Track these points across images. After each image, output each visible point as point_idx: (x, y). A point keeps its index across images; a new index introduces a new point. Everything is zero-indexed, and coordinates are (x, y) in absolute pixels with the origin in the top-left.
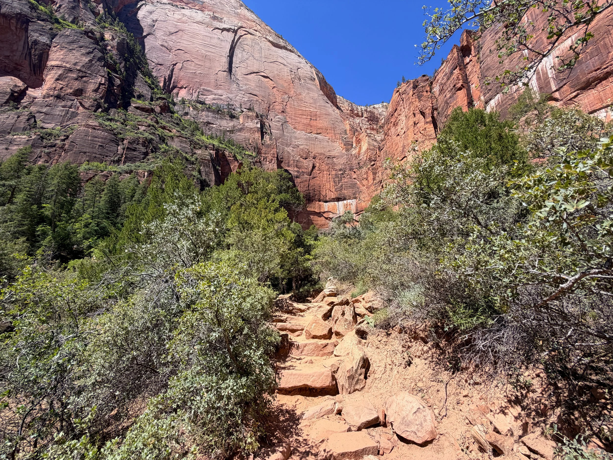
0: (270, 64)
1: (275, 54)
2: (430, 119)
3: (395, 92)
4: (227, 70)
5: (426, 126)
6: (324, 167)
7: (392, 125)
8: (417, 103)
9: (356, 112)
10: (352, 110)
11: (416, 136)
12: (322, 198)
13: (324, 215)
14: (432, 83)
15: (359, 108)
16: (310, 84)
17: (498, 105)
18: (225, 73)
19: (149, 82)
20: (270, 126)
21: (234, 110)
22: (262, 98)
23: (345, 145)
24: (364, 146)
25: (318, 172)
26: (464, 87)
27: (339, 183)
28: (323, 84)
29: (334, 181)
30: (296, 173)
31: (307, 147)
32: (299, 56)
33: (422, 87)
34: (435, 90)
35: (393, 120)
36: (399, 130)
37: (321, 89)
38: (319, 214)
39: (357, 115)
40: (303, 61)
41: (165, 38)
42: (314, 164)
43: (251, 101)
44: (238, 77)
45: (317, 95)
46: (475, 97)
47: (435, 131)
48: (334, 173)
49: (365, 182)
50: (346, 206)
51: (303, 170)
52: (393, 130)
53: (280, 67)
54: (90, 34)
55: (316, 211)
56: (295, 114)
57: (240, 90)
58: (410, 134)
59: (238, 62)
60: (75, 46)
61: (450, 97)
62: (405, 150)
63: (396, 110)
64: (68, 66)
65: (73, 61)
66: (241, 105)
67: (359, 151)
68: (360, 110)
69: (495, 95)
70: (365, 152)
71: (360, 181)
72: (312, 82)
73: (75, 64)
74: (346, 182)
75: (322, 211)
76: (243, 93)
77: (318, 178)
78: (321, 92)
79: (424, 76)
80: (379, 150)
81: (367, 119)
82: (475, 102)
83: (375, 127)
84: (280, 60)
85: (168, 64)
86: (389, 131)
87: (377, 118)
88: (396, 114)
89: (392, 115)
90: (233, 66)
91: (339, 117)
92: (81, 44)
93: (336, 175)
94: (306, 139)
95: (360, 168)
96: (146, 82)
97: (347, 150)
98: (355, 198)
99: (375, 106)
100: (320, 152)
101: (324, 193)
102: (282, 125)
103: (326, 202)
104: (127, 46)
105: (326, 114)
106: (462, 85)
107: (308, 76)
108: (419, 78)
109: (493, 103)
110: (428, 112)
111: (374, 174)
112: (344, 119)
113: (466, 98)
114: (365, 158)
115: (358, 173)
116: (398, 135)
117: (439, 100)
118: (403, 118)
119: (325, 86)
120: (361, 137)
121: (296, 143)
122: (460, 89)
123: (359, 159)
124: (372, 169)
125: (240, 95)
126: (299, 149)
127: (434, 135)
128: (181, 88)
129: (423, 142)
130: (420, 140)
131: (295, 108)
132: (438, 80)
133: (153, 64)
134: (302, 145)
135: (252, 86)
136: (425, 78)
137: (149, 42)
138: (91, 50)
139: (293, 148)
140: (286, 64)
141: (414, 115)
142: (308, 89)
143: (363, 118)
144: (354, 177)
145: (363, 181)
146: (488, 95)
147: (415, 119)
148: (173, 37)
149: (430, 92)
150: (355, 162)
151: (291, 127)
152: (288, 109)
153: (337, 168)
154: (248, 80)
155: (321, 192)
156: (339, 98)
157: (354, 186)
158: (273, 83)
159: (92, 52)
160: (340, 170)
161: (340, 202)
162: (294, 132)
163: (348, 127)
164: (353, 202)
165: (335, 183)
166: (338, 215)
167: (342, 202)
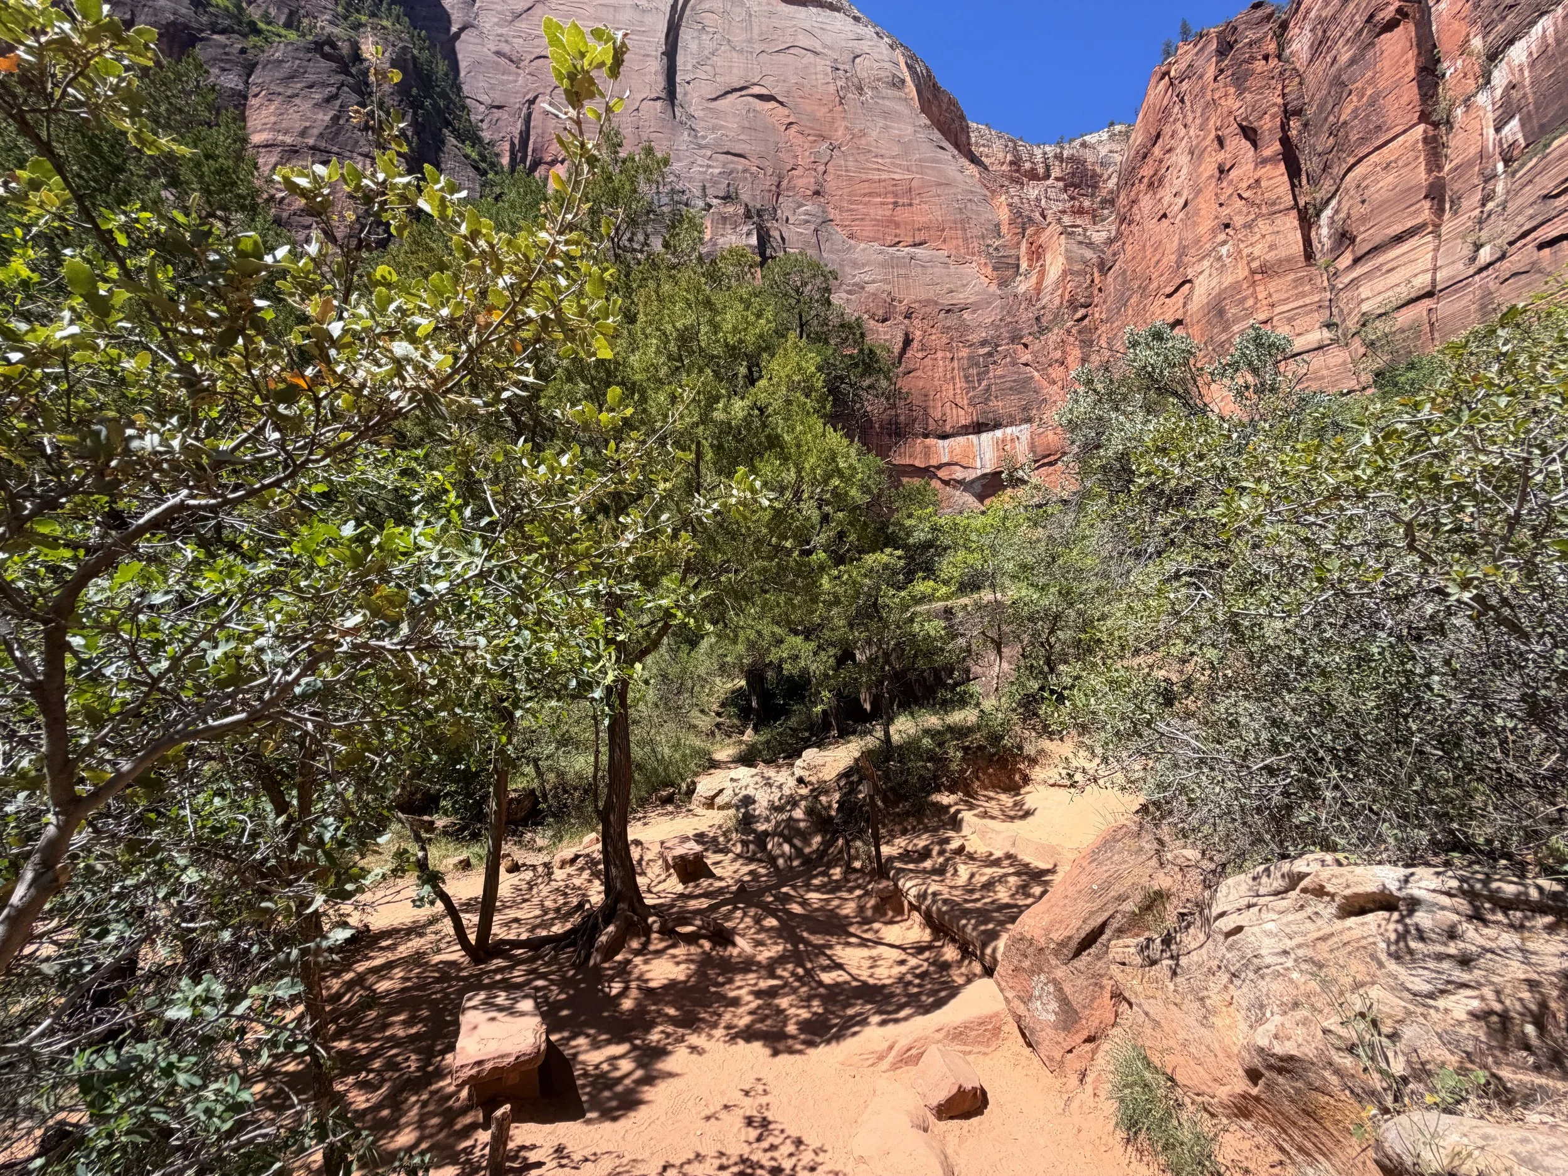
0: (775, 57)
1: (789, 23)
2: (1277, 146)
3: (1154, 80)
4: (663, 95)
5: (1261, 172)
6: (937, 339)
7: (1143, 187)
8: (1232, 103)
9: (1028, 165)
10: (1016, 163)
11: (1225, 211)
12: (932, 426)
13: (940, 474)
14: (1284, 26)
15: (1038, 152)
16: (891, 101)
17: (1543, 56)
18: (659, 103)
19: (474, 155)
20: (783, 239)
21: (687, 205)
22: (757, 162)
23: (995, 269)
24: (1055, 265)
25: (920, 355)
26: (1405, 15)
27: (980, 381)
28: (927, 95)
29: (966, 377)
31: (888, 287)
32: (856, 19)
33: (1250, 44)
34: (1295, 46)
35: (1146, 171)
36: (1165, 202)
37: (923, 111)
38: (927, 472)
39: (1033, 175)
40: (869, 31)
41: (504, 31)
42: (907, 335)
43: (731, 172)
44: (691, 110)
45: (910, 130)
46: (1446, 43)
47: (1293, 186)
48: (964, 352)
49: (1056, 372)
50: (1001, 444)
52: (1146, 202)
53: (804, 61)
54: (327, 48)
55: (917, 463)
56: (850, 194)
57: (701, 147)
58: (1203, 206)
59: (689, 67)
60: (299, 85)
61: (1353, 61)
62: (1185, 260)
63: (1158, 136)
64: (289, 140)
65: (298, 126)
66: (704, 188)
67: (1040, 282)
68: (1039, 158)
69: (1533, 23)
70: (1057, 283)
71: (1044, 372)
72: (897, 93)
73: (303, 133)
74: (1000, 377)
75: (934, 462)
76: (709, 153)
77: (919, 373)
78: (924, 120)
79: (1256, 6)
80: (1100, 271)
81: (1061, 184)
82: (1445, 65)
83: (1087, 203)
84: (804, 41)
85: (517, 101)
86: (1135, 209)
87: (1094, 175)
88: (1157, 151)
89: (1145, 157)
90: (678, 80)
91: (978, 188)
92: (311, 78)
93: (970, 358)
94: (884, 264)
95: (1043, 331)
96: (466, 156)
97: (1003, 283)
98: (1029, 420)
99: (1087, 138)
100: (923, 297)
101: (937, 414)
102: (816, 230)
103: (944, 437)
104: (415, 65)
105: (939, 184)
106: (1399, 10)
107: (882, 74)
108: (1241, 15)
109: (1518, 53)
110: (1268, 125)
111: (1087, 344)
112: (993, 192)
113: (1411, 54)
114: (1057, 302)
115: (1036, 346)
116: (1165, 216)
117: (1310, 79)
118: (1180, 158)
119: (935, 96)
120: (1043, 238)
121: (857, 279)
122: (1390, 26)
123: (1038, 306)
124: (1080, 332)
125: (700, 161)
126: (864, 295)
127: (1288, 200)
128: (553, 163)
129: (1248, 226)
130: (1238, 221)
131: (851, 179)
132: (1308, 11)
133: (482, 108)
134: (873, 282)
135: (730, 129)
136: (1259, 13)
137: (467, 50)
138: (334, 90)
139: (849, 292)
140: (819, 49)
141: (1220, 141)
142: (886, 114)
143: (1050, 182)
144: (1023, 360)
145: (1050, 370)
146: (1500, 27)
147: (1221, 156)
148: (522, 25)
149: (1279, 57)
150: (1026, 316)
151: (840, 234)
152: (831, 184)
153: (974, 337)
154: (717, 113)
155: (931, 411)
156: (977, 130)
157: (1023, 385)
158: (787, 112)
159: (335, 97)
160: (983, 343)
161: (984, 436)
162: (849, 249)
163: (1004, 215)
164: (1023, 432)
165: (968, 382)
166: (979, 473)
167: (991, 434)
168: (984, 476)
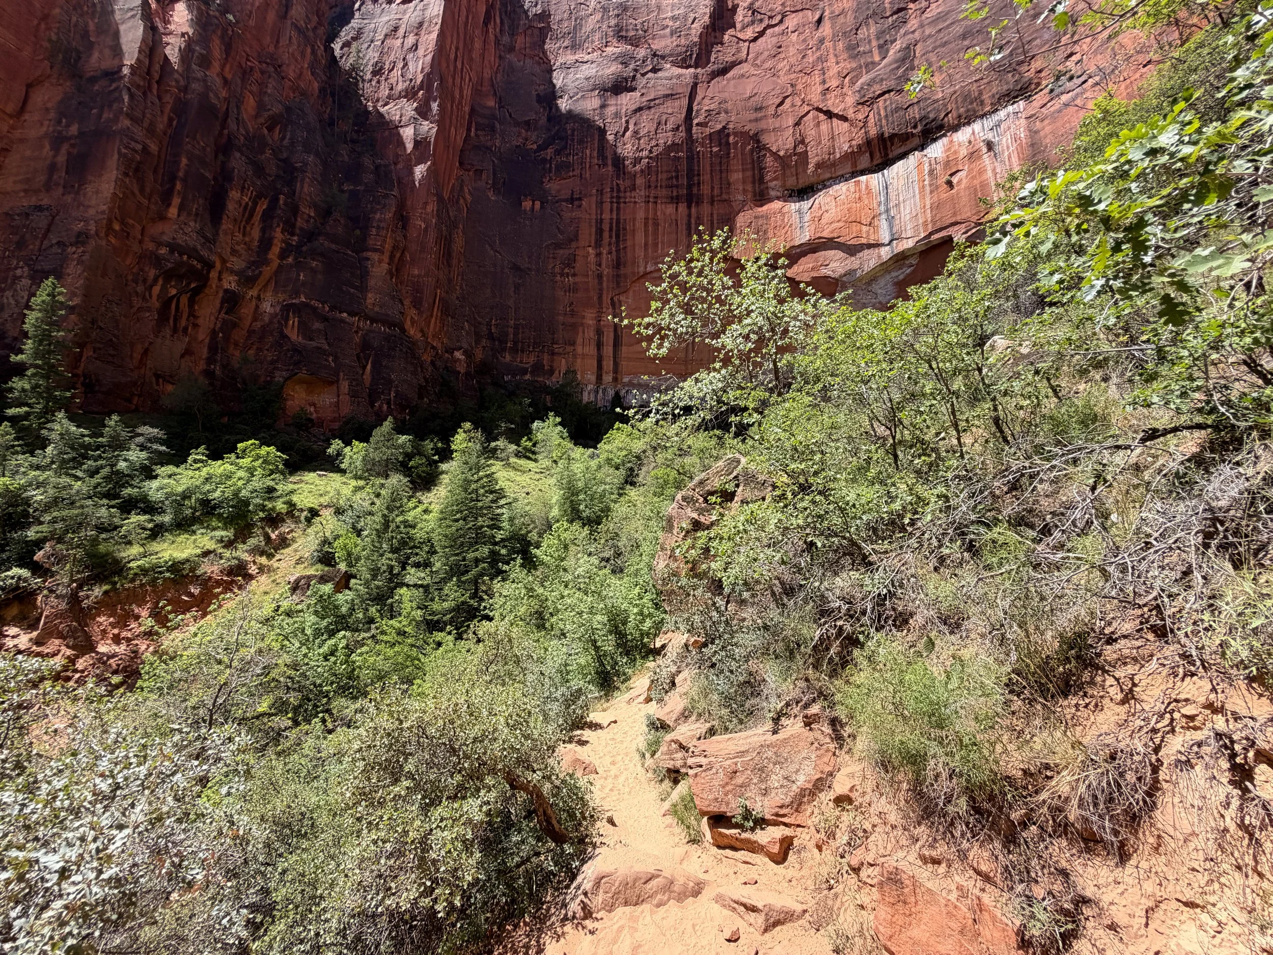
12: (771, 169)
13: (791, 269)
25: (749, 33)
27: (883, 49)
29: (851, 49)
30: (612, 70)
51: (657, 45)
77: (746, 68)
98: (1023, 91)
101: (785, 145)
103: (804, 192)
155: (766, 139)
161: (898, 168)
165: (854, 57)
166: (885, 253)
167: (913, 159)
168: (900, 258)
